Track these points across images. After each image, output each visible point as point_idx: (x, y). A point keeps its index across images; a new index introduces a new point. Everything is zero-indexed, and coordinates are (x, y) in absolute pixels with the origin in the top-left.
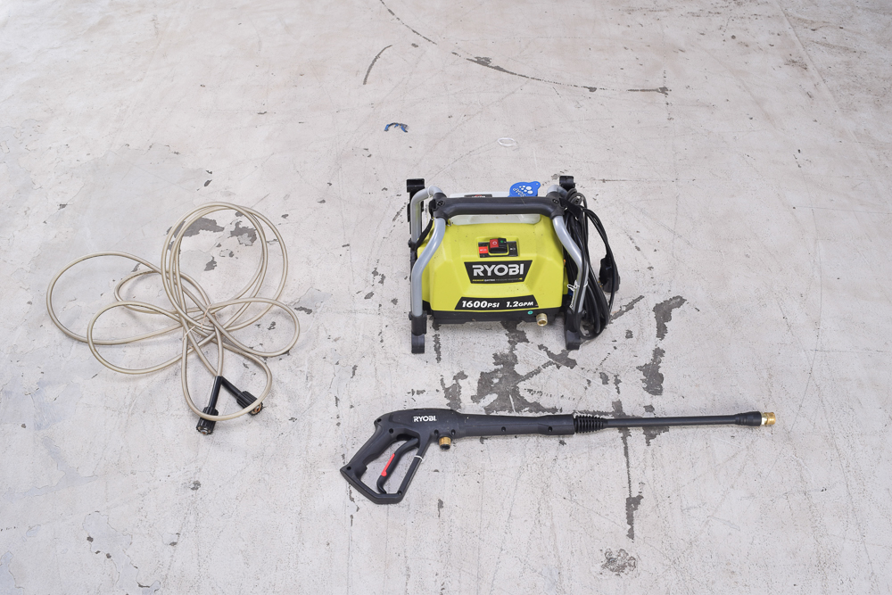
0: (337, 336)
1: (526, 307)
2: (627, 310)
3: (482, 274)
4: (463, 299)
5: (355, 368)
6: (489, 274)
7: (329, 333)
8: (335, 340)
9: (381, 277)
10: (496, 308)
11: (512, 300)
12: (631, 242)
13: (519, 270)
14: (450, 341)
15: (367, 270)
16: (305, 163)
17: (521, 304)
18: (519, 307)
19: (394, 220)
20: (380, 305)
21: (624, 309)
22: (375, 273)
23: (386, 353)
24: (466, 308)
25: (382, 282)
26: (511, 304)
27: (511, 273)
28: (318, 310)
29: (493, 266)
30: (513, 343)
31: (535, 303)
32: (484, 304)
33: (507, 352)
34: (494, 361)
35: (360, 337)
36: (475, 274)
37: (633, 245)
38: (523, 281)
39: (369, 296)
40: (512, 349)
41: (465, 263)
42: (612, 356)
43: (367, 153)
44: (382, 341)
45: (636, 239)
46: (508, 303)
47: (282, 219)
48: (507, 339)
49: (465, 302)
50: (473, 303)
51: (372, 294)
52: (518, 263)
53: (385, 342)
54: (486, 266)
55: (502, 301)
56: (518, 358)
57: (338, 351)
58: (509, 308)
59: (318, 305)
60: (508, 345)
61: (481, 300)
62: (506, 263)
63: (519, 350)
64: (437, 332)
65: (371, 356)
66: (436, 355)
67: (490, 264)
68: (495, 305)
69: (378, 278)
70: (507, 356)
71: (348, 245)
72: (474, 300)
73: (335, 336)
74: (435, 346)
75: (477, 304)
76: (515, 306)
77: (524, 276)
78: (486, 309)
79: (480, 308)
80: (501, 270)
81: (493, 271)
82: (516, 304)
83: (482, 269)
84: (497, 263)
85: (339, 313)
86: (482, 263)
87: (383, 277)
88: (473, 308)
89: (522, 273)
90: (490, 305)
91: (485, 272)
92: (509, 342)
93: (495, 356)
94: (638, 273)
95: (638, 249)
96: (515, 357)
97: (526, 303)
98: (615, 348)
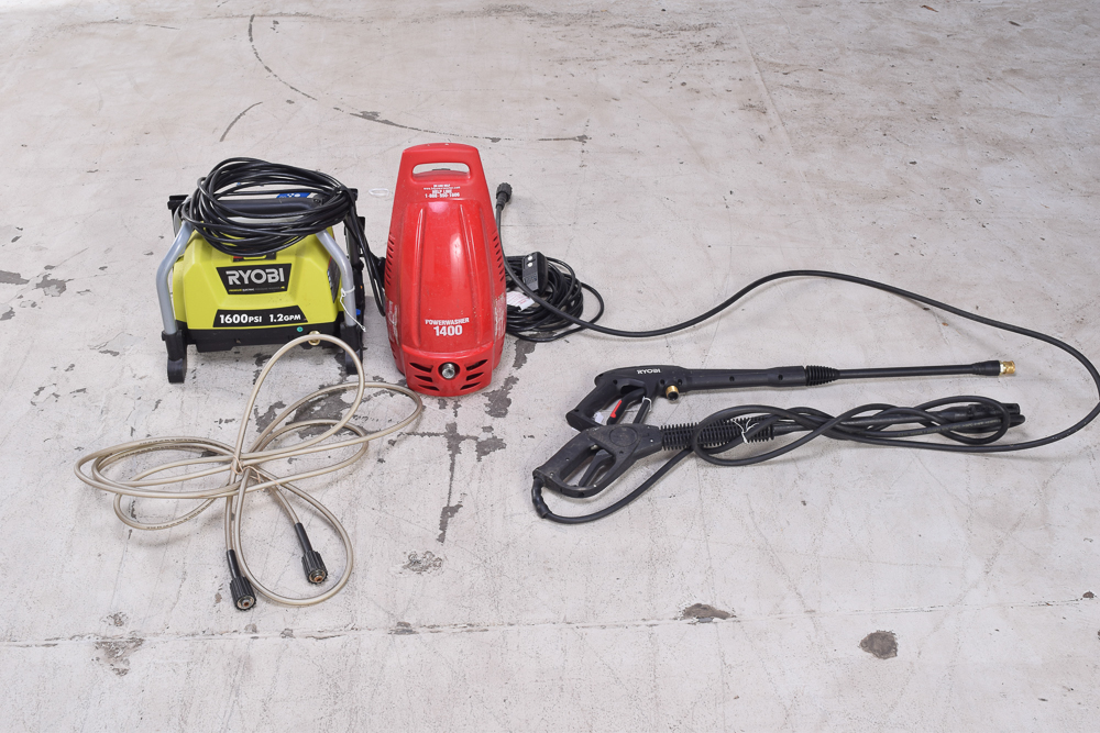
1: (293, 321)
3: (238, 283)
4: (220, 312)
6: (246, 282)
10: (258, 324)
11: (276, 311)
13: (277, 276)
17: (287, 318)
18: (284, 322)
24: (225, 325)
26: (275, 317)
27: (270, 281)
29: (249, 272)
31: (303, 316)
32: (245, 319)
36: (231, 283)
38: (286, 290)
41: (218, 269)
46: (272, 316)
49: (222, 316)
50: (231, 317)
52: (277, 267)
54: (241, 272)
55: (265, 313)
58: (274, 323)
61: (240, 313)
62: (263, 268)
67: (245, 269)
68: (258, 319)
72: (232, 313)
75: (237, 319)
76: (280, 320)
77: (286, 283)
78: (247, 324)
79: (240, 324)
80: (259, 276)
81: (249, 278)
82: (281, 317)
83: (238, 276)
84: (253, 268)
86: (236, 268)
88: (233, 324)
89: (282, 280)
90: (251, 319)
91: (241, 279)
97: (292, 317)
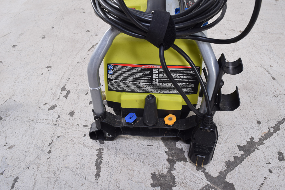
0: (12, 144)
2: (275, 132)
5: (16, 180)
7: (8, 140)
8: (10, 148)
9: (67, 92)
12: (267, 73)
14: (112, 156)
15: (58, 86)
16: (42, 15)
19: (89, 50)
20: (59, 117)
21: (272, 130)
22: (63, 89)
23: (49, 165)
25: (66, 96)
28: (7, 119)
30: (171, 162)
33: (165, 171)
34: (152, 182)
35: (33, 146)
37: (270, 76)
39: (51, 108)
40: (171, 168)
42: (268, 181)
43: (83, 11)
44: (50, 152)
45: (271, 72)
47: (12, 48)
48: (167, 157)
51: (55, 106)
53: (52, 153)
56: (177, 180)
57: (8, 160)
59: (9, 113)
60: (167, 164)
63: (178, 170)
64: (102, 146)
65: (35, 167)
66: (95, 171)
69: (65, 93)
70: (165, 176)
71: (50, 67)
73: (9, 145)
74: (97, 160)
85: (22, 122)
87: (69, 92)
92: (168, 160)
93: (154, 176)
94: (278, 98)
95: (274, 79)
96: (173, 178)
98: (270, 171)
